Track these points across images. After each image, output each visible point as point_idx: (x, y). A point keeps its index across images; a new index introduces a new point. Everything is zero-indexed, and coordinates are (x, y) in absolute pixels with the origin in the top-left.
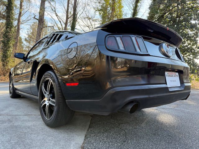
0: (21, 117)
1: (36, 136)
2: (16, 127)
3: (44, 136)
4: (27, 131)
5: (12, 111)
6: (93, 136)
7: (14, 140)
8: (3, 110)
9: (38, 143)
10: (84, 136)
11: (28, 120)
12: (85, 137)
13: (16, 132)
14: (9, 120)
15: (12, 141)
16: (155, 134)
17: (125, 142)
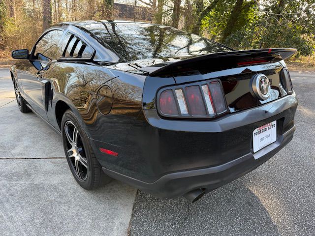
0: (42, 162)
1: (66, 208)
2: (38, 188)
3: (77, 208)
4: (53, 198)
5: (27, 147)
6: (144, 208)
7: (38, 219)
8: (14, 147)
9: (71, 225)
10: (132, 206)
11: (52, 171)
12: (133, 209)
13: (39, 200)
14: (26, 171)
15: (36, 221)
16: (229, 202)
17: (185, 219)
